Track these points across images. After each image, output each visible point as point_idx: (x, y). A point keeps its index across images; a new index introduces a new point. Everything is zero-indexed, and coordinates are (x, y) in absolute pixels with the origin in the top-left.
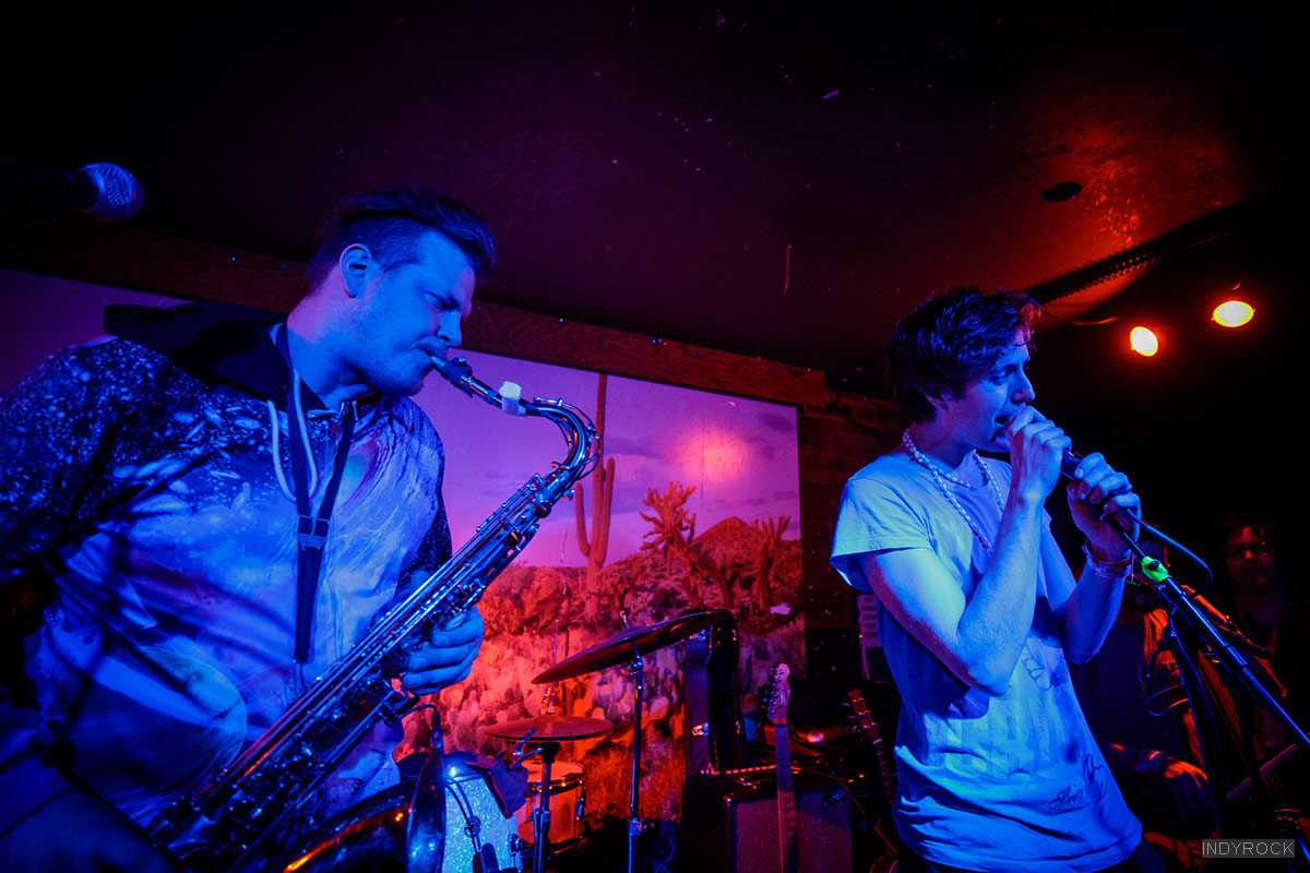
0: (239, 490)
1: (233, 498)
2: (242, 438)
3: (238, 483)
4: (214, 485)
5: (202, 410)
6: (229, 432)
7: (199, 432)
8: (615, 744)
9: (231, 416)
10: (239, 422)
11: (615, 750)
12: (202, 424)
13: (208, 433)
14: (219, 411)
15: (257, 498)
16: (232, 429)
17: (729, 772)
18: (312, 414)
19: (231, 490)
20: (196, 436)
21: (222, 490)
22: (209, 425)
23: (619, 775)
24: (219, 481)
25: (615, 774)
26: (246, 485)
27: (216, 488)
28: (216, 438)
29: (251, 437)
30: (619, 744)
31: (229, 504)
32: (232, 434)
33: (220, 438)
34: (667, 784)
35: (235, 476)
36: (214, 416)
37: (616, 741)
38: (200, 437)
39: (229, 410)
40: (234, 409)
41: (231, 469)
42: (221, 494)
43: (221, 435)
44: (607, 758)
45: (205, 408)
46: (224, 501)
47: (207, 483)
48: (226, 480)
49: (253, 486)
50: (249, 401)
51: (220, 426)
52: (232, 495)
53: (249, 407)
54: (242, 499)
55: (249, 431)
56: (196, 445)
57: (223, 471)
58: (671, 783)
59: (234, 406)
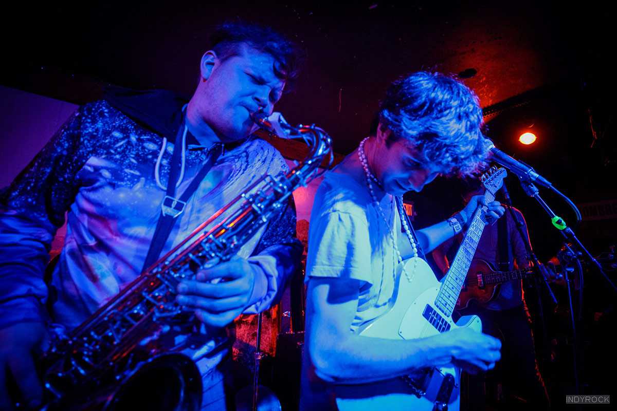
0: (138, 181)
1: (134, 185)
2: (143, 154)
3: (138, 178)
4: (125, 176)
5: (129, 133)
6: (138, 150)
7: (122, 145)
8: (244, 321)
9: (142, 141)
10: (146, 145)
11: (244, 324)
12: (126, 140)
13: (127, 148)
14: (137, 137)
15: (148, 187)
16: (140, 148)
17: (299, 332)
18: (192, 146)
19: (134, 180)
20: (120, 147)
21: (129, 180)
22: (129, 143)
23: (246, 335)
24: (128, 175)
25: (244, 335)
26: (143, 179)
27: (126, 179)
28: (129, 152)
29: (150, 154)
30: (246, 321)
31: (131, 188)
32: (139, 151)
33: (132, 152)
34: (268, 339)
35: (137, 173)
36: (133, 138)
37: (245, 320)
38: (122, 149)
39: (142, 137)
40: (145, 137)
41: (136, 169)
42: (128, 182)
43: (133, 150)
44: (240, 328)
45: (130, 133)
46: (129, 186)
47: (122, 175)
48: (133, 175)
49: (147, 179)
50: (155, 134)
51: (134, 145)
52: (134, 183)
53: (154, 137)
54: (138, 186)
55: (149, 150)
56: (119, 153)
57: (131, 169)
58: (269, 338)
59: (145, 136)
